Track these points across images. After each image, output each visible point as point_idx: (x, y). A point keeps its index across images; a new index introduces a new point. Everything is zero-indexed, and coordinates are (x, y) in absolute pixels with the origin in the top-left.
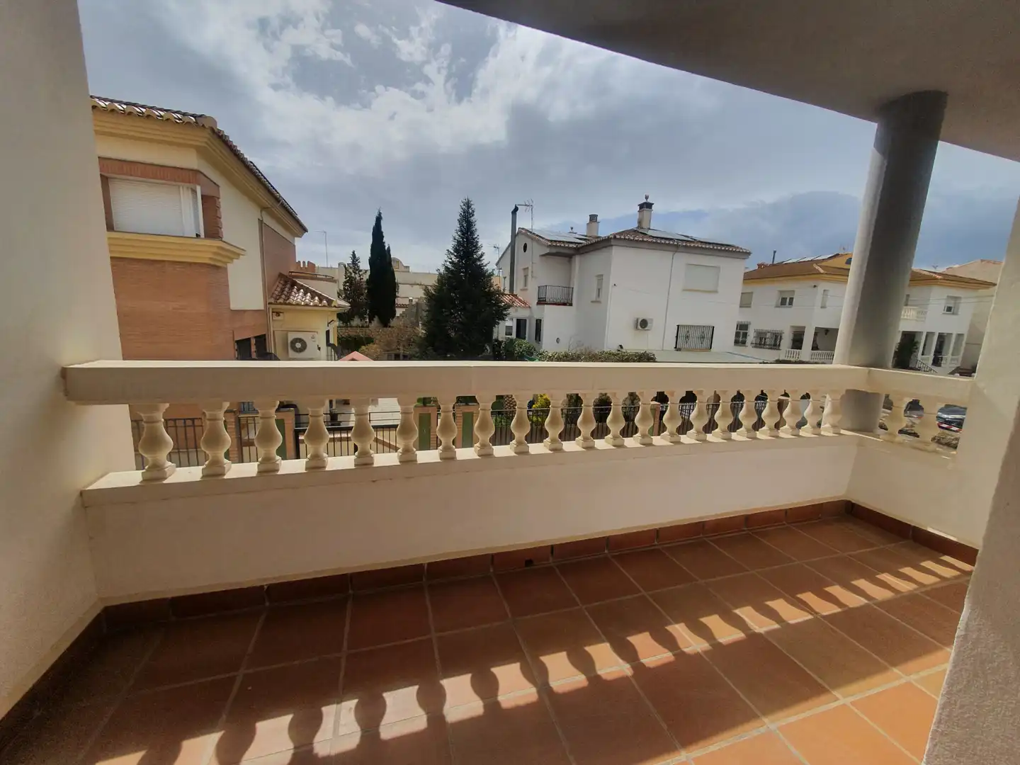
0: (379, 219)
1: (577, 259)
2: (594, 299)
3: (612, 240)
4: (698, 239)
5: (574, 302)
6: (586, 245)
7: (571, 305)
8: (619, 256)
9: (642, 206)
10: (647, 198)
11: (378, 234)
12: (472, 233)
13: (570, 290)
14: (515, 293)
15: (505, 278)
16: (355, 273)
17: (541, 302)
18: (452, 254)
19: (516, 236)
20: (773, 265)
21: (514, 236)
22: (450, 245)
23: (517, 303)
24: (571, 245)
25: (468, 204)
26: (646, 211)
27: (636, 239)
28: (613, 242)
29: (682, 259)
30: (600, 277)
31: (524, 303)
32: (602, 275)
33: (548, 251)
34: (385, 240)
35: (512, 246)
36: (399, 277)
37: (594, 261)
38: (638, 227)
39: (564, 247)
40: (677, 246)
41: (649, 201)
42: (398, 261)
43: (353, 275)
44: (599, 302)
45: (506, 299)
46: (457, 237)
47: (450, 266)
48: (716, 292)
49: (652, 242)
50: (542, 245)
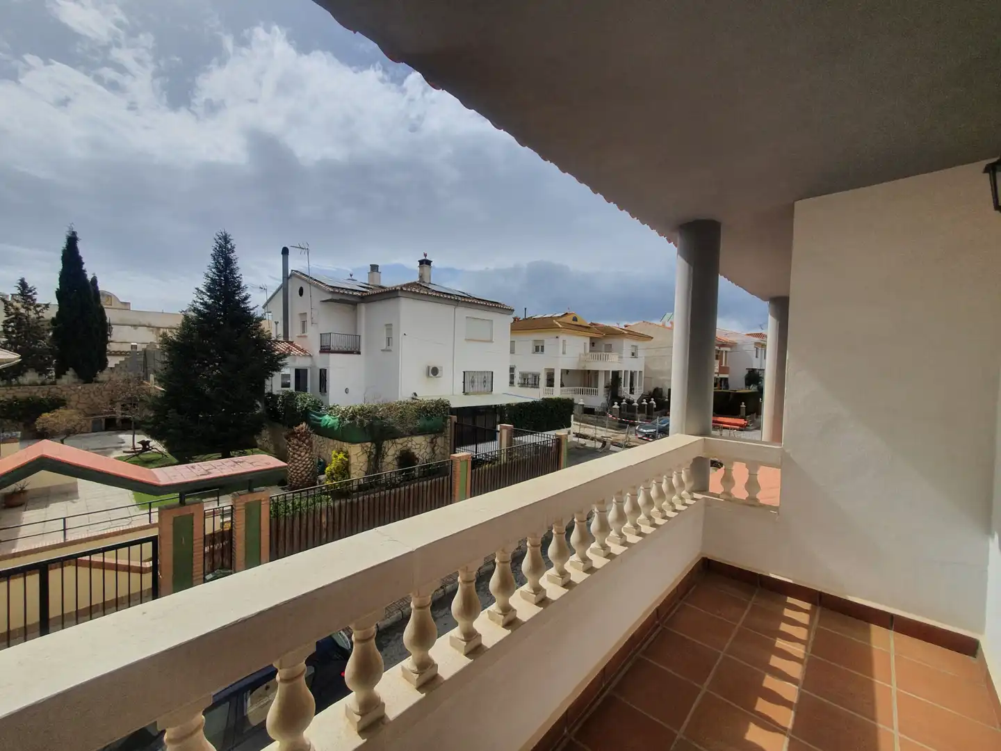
0: (72, 241)
1: (363, 308)
2: (384, 348)
3: (399, 292)
4: (473, 296)
5: (362, 350)
6: (370, 295)
7: (359, 353)
8: (407, 307)
9: (421, 262)
10: (425, 255)
11: (71, 259)
12: (232, 272)
13: (357, 338)
14: (290, 340)
15: (277, 323)
16: (28, 309)
17: (325, 350)
18: (204, 293)
19: (288, 278)
20: (525, 319)
21: (287, 277)
22: (202, 283)
23: (295, 352)
24: (355, 293)
25: (226, 239)
26: (426, 267)
27: (422, 292)
28: (400, 294)
29: (463, 312)
30: (389, 327)
31: (302, 350)
32: (391, 325)
33: (329, 297)
34: (84, 267)
35: (284, 288)
36: (111, 315)
37: (381, 310)
38: (420, 281)
39: (348, 295)
40: (458, 301)
41: (428, 258)
42: (109, 296)
43: (23, 311)
44: (390, 351)
45: (282, 347)
46: (211, 275)
47: (201, 307)
48: (491, 341)
49: (435, 296)
50: (324, 290)
